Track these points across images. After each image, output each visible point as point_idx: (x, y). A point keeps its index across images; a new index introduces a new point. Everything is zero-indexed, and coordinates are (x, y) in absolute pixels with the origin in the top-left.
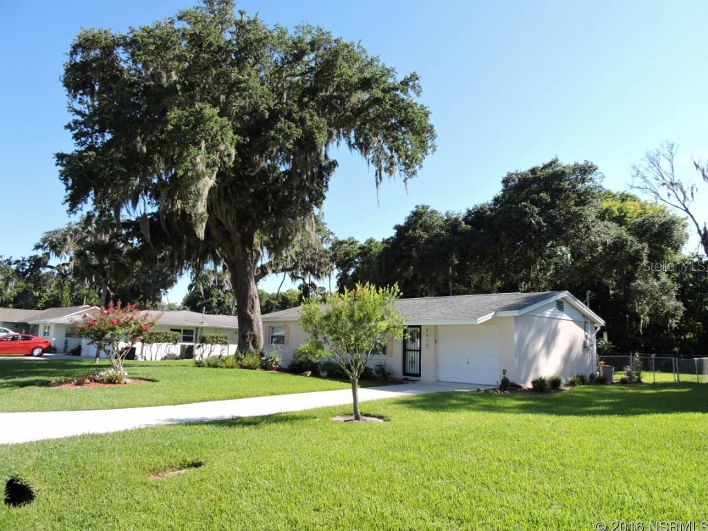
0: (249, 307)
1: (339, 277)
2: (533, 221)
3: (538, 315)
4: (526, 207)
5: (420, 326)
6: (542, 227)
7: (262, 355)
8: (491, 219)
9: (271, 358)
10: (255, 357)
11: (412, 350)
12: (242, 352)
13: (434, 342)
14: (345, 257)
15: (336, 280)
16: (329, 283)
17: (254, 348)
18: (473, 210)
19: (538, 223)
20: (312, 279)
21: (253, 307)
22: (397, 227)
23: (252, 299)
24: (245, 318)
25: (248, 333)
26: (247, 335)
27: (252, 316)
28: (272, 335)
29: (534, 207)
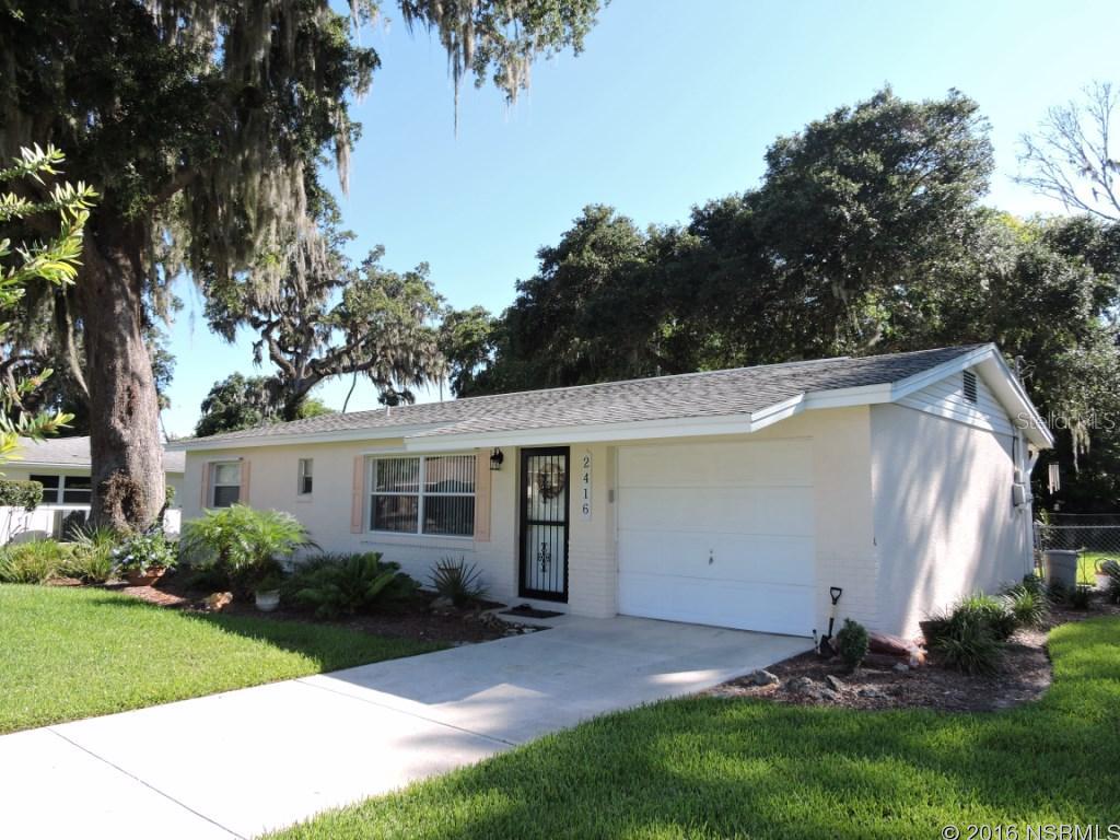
0: (119, 408)
1: (455, 379)
2: (847, 214)
3: (928, 409)
4: (829, 181)
5: (564, 451)
6: (866, 226)
8: (746, 223)
9: (137, 549)
11: (545, 523)
13: (604, 497)
14: (464, 341)
15: (451, 384)
17: (128, 519)
18: (705, 209)
19: (857, 219)
21: (130, 411)
22: (545, 253)
23: (128, 389)
24: (109, 441)
25: (111, 481)
26: (108, 487)
27: (126, 435)
28: (218, 485)
29: (848, 181)
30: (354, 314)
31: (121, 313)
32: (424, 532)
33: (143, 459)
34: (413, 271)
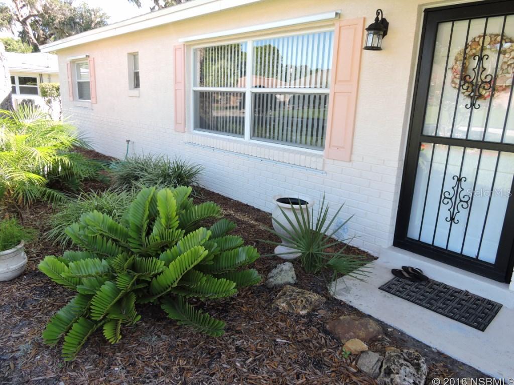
28: (80, 80)
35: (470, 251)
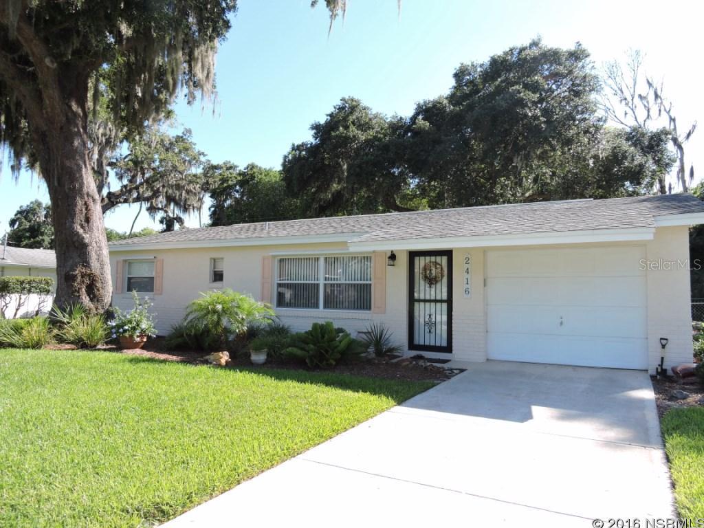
0: (79, 218)
1: (213, 209)
2: (529, 113)
4: (518, 92)
6: (540, 122)
7: (109, 315)
9: (130, 322)
10: (94, 320)
12: (63, 310)
14: (222, 184)
15: (209, 213)
16: (198, 219)
17: (91, 300)
19: (535, 117)
20: (177, 212)
21: (88, 220)
22: (316, 127)
23: (86, 204)
24: (74, 243)
25: (77, 272)
26: (75, 276)
27: (87, 238)
28: (130, 276)
29: (530, 93)
30: (142, 162)
31: (77, 147)
32: (325, 307)
33: (98, 256)
34: (181, 135)
35: (438, 344)
